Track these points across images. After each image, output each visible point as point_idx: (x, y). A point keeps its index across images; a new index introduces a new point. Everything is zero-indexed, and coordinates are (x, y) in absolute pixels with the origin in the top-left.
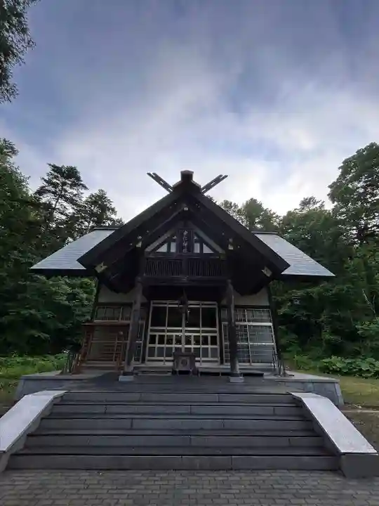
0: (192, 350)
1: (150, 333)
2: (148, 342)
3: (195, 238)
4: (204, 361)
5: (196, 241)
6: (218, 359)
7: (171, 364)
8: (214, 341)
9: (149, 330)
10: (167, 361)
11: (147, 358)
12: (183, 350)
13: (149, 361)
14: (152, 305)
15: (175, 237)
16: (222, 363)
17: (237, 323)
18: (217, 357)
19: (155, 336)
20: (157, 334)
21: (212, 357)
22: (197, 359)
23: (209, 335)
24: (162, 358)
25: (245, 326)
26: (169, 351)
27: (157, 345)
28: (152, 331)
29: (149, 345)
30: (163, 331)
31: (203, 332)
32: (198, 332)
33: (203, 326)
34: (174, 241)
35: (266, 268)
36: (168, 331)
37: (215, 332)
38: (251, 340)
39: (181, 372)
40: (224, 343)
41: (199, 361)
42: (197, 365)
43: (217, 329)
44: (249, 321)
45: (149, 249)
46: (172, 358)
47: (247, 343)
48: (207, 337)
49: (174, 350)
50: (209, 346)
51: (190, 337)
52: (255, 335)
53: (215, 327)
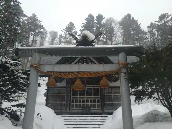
0: (89, 105)
2: (71, 102)
3: (89, 60)
4: (94, 109)
5: (90, 62)
6: (100, 108)
7: (81, 111)
8: (98, 101)
9: (71, 98)
10: (79, 109)
11: (71, 108)
12: (86, 105)
13: (72, 109)
15: (81, 61)
16: (101, 110)
20: (75, 99)
21: (97, 108)
22: (91, 109)
24: (77, 109)
25: (112, 95)
26: (80, 105)
27: (75, 104)
28: (73, 98)
29: (72, 104)
30: (77, 98)
31: (94, 98)
32: (92, 98)
33: (94, 96)
37: (99, 98)
38: (114, 101)
41: (92, 109)
42: (91, 111)
44: (113, 93)
46: (81, 109)
47: (112, 102)
48: (95, 100)
49: (82, 105)
50: (96, 104)
51: (88, 100)
52: (115, 99)
53: (99, 96)
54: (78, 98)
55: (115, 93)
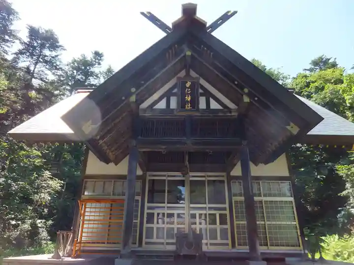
1: (146, 211)
2: (145, 220)
3: (201, 91)
4: (212, 244)
5: (202, 95)
6: (230, 242)
9: (146, 207)
10: (168, 244)
11: (144, 240)
13: (147, 243)
14: (148, 178)
15: (175, 91)
16: (233, 246)
18: (228, 239)
19: (153, 214)
20: (156, 211)
21: (221, 239)
22: (203, 241)
23: (217, 212)
24: (163, 241)
25: (261, 202)
27: (155, 225)
28: (149, 208)
30: (163, 208)
31: (210, 208)
32: (205, 209)
33: (209, 203)
34: (174, 95)
35: (292, 124)
36: (169, 208)
37: (225, 209)
38: (269, 219)
39: (185, 256)
40: (235, 223)
41: (206, 244)
42: (204, 248)
43: (227, 206)
44: (265, 196)
45: (145, 105)
46: (174, 241)
47: (263, 223)
48: (214, 215)
49: (175, 231)
50: (218, 227)
51: (195, 215)
52: (272, 212)
53: (225, 203)
54: (166, 207)
55: (270, 195)
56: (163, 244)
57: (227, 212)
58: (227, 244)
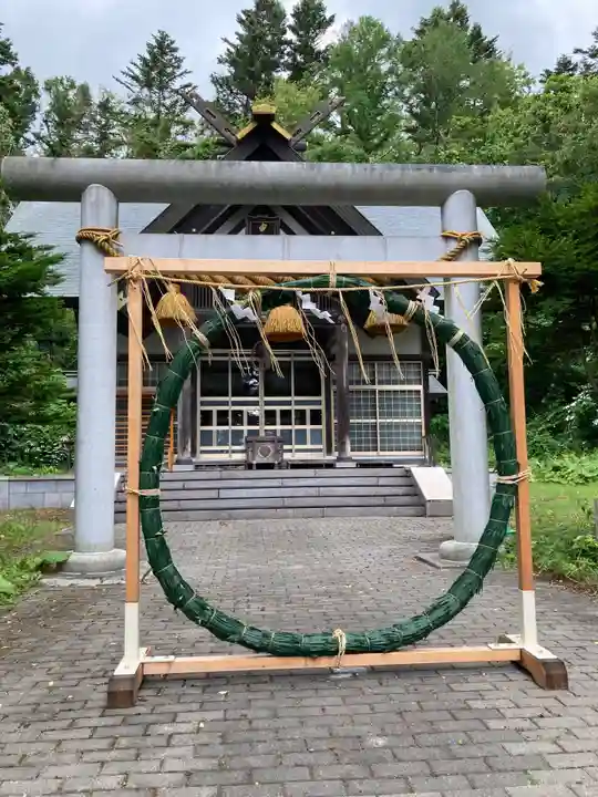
0: (278, 434)
1: (200, 408)
2: (199, 421)
4: (298, 451)
6: (323, 447)
7: (242, 456)
9: (198, 403)
10: (234, 452)
11: (200, 448)
12: (262, 434)
13: (203, 452)
15: (243, 231)
16: (329, 451)
17: (351, 387)
18: (321, 443)
19: (211, 412)
20: (215, 409)
21: (312, 443)
22: (286, 447)
23: (308, 408)
24: (226, 448)
25: (374, 392)
26: (237, 435)
27: (216, 428)
28: (203, 403)
29: (200, 428)
30: (226, 403)
31: (297, 403)
32: (289, 403)
33: (296, 394)
36: (234, 403)
37: (319, 403)
38: (382, 415)
39: (261, 466)
40: (334, 421)
41: (290, 451)
42: (287, 456)
43: (322, 398)
44: (381, 383)
46: (242, 448)
47: (374, 421)
48: (304, 411)
49: (245, 434)
50: (308, 427)
51: (274, 411)
52: (389, 406)
53: (319, 394)
54: (230, 402)
55: (388, 383)
56: (227, 452)
57: (322, 407)
58: (320, 450)
